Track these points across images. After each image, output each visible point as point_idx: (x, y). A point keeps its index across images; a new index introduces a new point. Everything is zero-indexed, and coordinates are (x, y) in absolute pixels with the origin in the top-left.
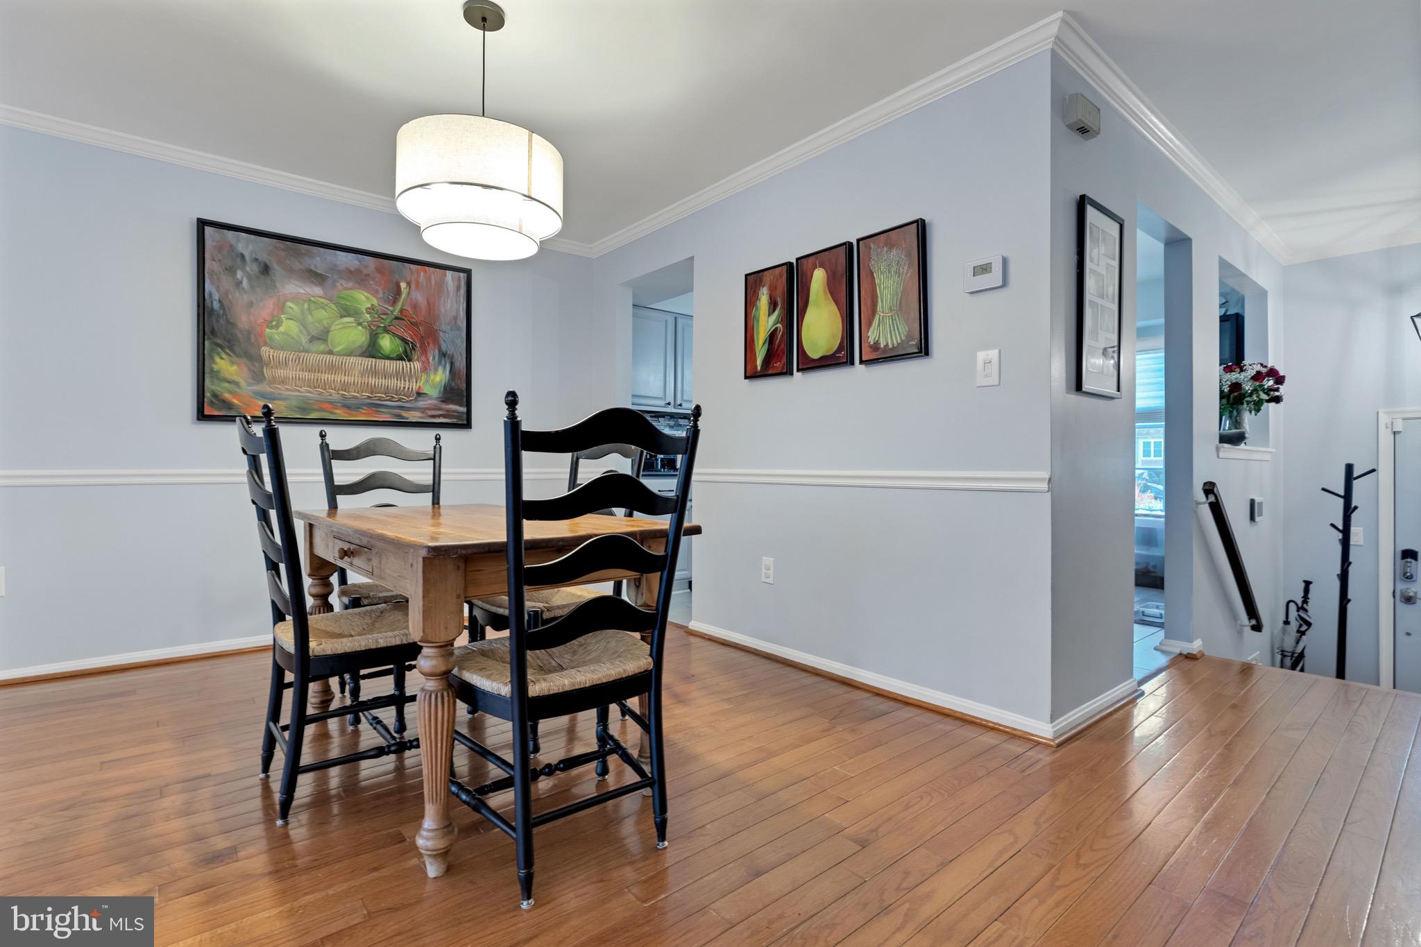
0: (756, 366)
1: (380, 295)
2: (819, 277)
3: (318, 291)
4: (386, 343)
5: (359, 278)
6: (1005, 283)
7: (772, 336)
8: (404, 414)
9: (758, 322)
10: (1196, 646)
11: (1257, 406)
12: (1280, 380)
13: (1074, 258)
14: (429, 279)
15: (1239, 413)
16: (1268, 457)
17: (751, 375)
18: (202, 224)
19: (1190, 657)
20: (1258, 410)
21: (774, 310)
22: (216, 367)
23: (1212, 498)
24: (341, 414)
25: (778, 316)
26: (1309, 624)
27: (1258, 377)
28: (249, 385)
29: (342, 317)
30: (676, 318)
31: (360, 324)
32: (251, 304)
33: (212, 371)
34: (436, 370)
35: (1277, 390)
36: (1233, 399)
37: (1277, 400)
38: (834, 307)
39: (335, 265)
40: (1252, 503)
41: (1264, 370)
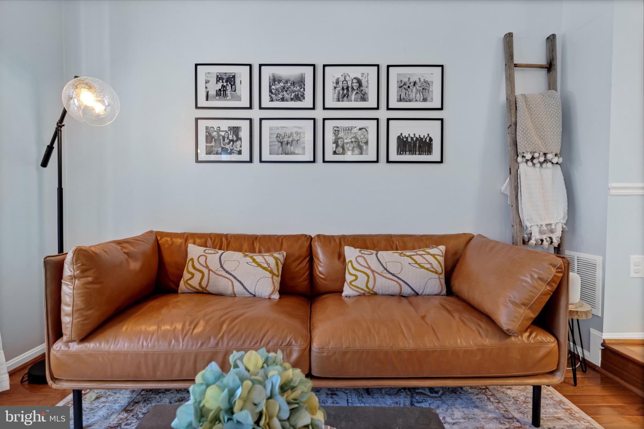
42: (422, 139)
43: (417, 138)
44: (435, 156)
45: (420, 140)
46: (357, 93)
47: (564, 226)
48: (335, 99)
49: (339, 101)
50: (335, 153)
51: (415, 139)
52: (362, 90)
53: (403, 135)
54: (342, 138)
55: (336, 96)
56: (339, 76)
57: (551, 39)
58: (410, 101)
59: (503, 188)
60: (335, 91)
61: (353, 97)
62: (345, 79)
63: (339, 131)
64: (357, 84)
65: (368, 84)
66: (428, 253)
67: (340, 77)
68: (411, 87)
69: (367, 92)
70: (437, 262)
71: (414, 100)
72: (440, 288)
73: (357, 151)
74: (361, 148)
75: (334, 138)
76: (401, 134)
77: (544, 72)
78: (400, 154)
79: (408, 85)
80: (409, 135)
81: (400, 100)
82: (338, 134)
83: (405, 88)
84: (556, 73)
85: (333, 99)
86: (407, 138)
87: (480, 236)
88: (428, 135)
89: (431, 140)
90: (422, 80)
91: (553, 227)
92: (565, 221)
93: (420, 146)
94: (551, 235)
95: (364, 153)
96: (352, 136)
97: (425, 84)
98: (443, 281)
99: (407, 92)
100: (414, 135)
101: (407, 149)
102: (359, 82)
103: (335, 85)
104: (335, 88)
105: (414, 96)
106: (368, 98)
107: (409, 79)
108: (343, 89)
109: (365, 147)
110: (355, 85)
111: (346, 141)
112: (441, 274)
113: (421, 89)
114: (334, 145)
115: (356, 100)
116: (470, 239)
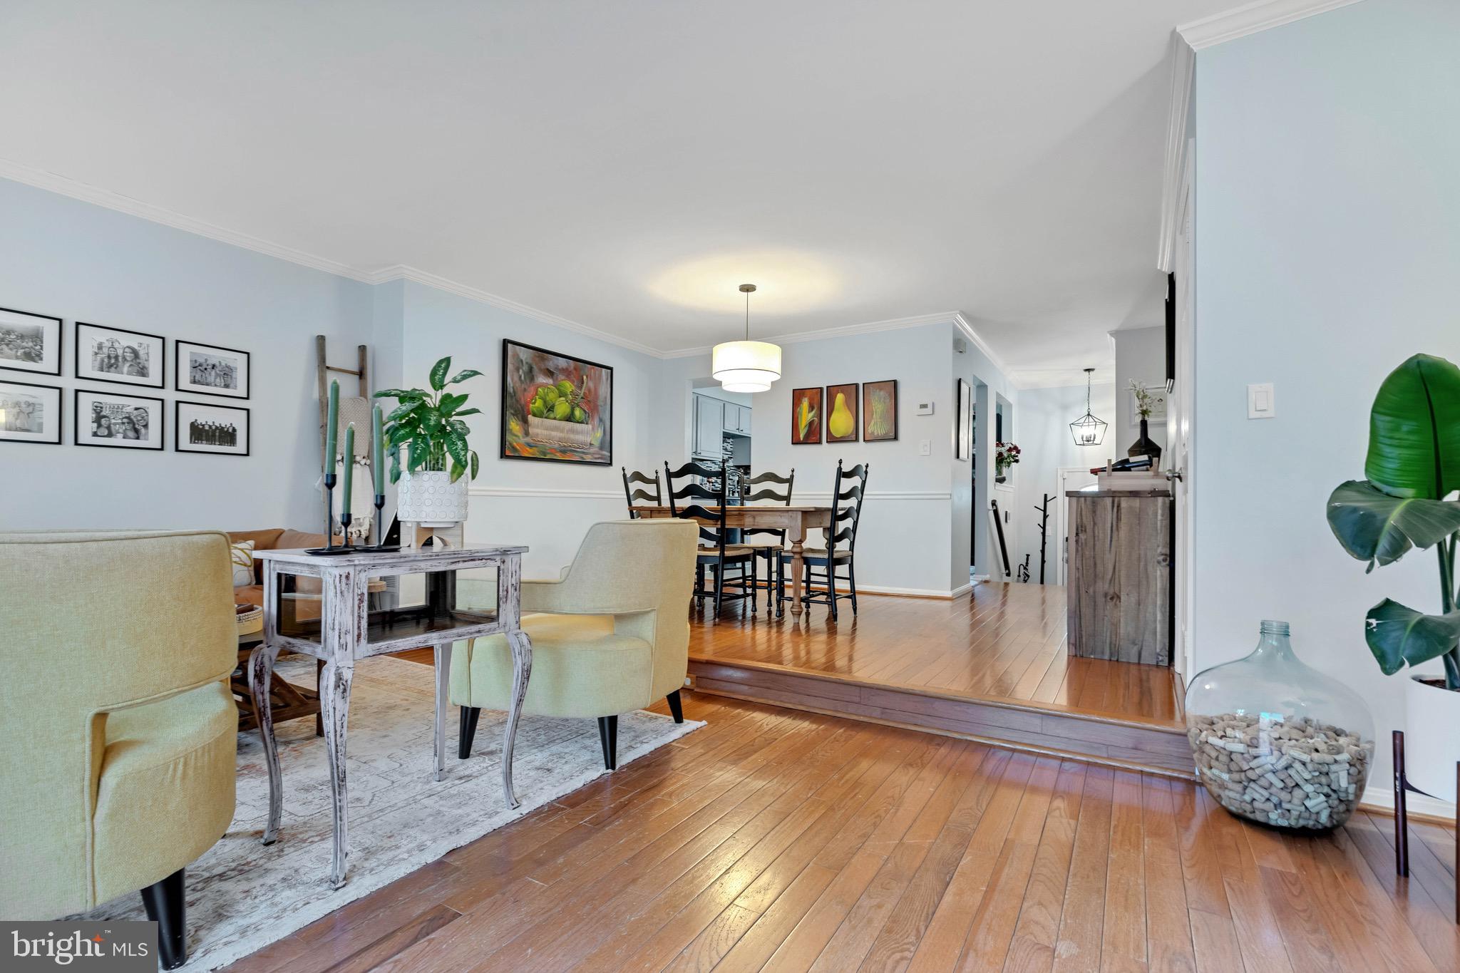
0: (800, 438)
1: (576, 384)
2: (840, 398)
3: (551, 381)
4: (578, 413)
5: (567, 373)
6: (933, 413)
7: (811, 423)
8: (584, 456)
9: (801, 415)
10: (987, 577)
11: (1009, 464)
12: (1018, 452)
13: (957, 404)
14: (595, 374)
15: (1001, 467)
16: (1012, 490)
17: (796, 442)
18: (505, 343)
19: (986, 582)
20: (1009, 466)
21: (812, 410)
22: (511, 428)
23: (995, 508)
24: (559, 456)
25: (815, 414)
26: (1028, 576)
27: (1010, 450)
28: (523, 437)
29: (560, 397)
30: (697, 397)
31: (567, 401)
32: (525, 390)
33: (509, 429)
34: (598, 429)
35: (1017, 456)
36: (1000, 460)
37: (1017, 461)
38: (848, 412)
39: (558, 366)
40: (1006, 512)
41: (1012, 447)
42: (223, 428)
43: (216, 426)
44: (240, 446)
45: (221, 429)
46: (131, 365)
47: (371, 520)
48: (96, 368)
49: (102, 371)
50: (95, 434)
51: (214, 427)
52: (139, 363)
53: (199, 422)
54: (107, 417)
55: (97, 364)
56: (103, 340)
57: (362, 349)
58: (207, 385)
59: (317, 484)
60: (96, 357)
61: (126, 369)
62: (112, 345)
63: (101, 408)
64: (132, 355)
65: (148, 357)
66: (236, 548)
67: (105, 342)
68: (208, 370)
69: (146, 365)
70: (246, 556)
71: (213, 384)
72: (250, 579)
73: (131, 434)
74: (137, 431)
75: (94, 416)
76: (196, 420)
77: (357, 377)
78: (195, 443)
79: (205, 366)
80: (206, 422)
81: (194, 382)
82: (101, 411)
83: (200, 370)
84: (366, 383)
85: (93, 367)
86: (203, 425)
87: (291, 530)
88: (231, 424)
89: (234, 430)
90: (223, 364)
91: (361, 520)
92: (372, 516)
93: (220, 437)
94: (360, 529)
95: (141, 437)
96: (124, 416)
97: (227, 369)
98: (252, 573)
99: (204, 375)
100: (213, 423)
101: (204, 438)
102: (136, 354)
103: (96, 351)
104: (96, 354)
105: (213, 380)
106: (148, 373)
107: (206, 360)
108: (109, 357)
109: (143, 431)
110: (129, 356)
111: (113, 421)
112: (250, 566)
113: (222, 373)
114: (95, 425)
115: (129, 373)
116: (281, 534)
